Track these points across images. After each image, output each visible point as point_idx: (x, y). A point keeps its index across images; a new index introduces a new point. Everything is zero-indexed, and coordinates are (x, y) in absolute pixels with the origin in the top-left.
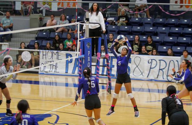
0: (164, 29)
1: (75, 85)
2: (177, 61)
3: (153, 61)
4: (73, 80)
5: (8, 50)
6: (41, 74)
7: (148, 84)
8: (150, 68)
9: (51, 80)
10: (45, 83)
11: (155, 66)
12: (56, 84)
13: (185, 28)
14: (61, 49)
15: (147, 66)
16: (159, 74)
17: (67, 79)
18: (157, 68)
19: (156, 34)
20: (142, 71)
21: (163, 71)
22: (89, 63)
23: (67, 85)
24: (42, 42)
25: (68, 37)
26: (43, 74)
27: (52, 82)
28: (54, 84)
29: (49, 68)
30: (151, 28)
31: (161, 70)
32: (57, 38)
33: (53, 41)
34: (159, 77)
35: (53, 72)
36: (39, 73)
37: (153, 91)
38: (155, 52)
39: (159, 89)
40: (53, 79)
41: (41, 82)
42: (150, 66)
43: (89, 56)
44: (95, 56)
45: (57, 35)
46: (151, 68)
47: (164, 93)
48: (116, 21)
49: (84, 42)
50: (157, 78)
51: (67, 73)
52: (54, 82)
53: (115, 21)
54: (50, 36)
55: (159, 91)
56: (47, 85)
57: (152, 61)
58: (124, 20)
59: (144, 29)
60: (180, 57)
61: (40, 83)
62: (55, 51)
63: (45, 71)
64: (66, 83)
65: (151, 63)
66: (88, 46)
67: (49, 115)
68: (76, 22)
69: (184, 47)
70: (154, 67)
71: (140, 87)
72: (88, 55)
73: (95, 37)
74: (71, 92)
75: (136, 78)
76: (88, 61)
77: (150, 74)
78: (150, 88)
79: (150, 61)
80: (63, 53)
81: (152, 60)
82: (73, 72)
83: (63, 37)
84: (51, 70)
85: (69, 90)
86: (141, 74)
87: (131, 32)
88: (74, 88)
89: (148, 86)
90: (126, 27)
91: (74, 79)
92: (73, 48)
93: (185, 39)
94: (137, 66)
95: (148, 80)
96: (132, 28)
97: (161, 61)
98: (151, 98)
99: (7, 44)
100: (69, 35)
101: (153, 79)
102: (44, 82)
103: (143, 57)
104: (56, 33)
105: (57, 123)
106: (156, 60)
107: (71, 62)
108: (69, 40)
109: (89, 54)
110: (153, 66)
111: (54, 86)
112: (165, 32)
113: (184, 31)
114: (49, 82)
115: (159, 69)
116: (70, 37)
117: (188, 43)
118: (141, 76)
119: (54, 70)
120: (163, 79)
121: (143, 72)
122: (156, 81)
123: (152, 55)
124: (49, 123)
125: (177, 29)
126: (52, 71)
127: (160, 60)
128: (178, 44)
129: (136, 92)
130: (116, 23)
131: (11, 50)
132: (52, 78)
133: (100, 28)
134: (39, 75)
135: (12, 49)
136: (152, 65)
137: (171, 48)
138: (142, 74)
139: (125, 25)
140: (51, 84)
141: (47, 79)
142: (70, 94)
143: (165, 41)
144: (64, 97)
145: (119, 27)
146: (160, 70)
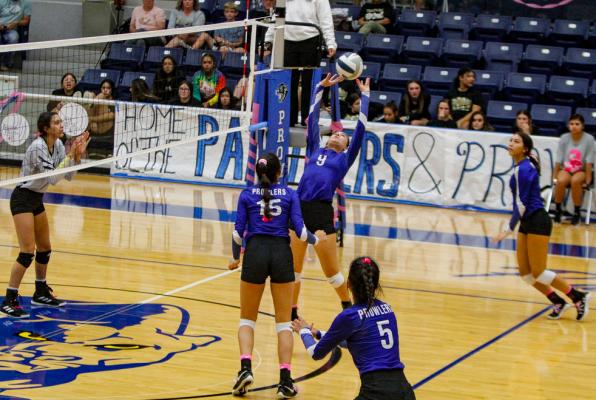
0: (505, 48)
1: (224, 216)
2: (548, 150)
3: (472, 147)
4: (219, 199)
5: (14, 99)
6: (117, 175)
7: (456, 220)
8: (461, 170)
9: (149, 195)
10: (129, 205)
11: (478, 163)
12: (164, 209)
13: (570, 50)
14: (182, 101)
15: (454, 162)
16: (492, 190)
17: (198, 194)
18: (486, 170)
19: (480, 64)
20: (437, 180)
21: (501, 179)
22: (281, 148)
23: (198, 213)
24: (122, 77)
25: (205, 66)
26: (124, 176)
27: (150, 201)
28: (158, 209)
29: (143, 159)
30: (465, 46)
31: (498, 175)
32: (168, 66)
33: (154, 75)
34: (488, 198)
35: (156, 173)
36: (112, 172)
37: (470, 240)
38: (480, 120)
39: (489, 235)
40: (155, 193)
41: (117, 201)
42: (462, 165)
43: (281, 127)
44: (299, 125)
45: (168, 57)
46: (464, 170)
47: (502, 251)
48: (354, 19)
49: (267, 81)
50: (484, 200)
51: (200, 175)
52: (158, 202)
53: (350, 19)
54: (148, 60)
55: (487, 243)
56: (134, 210)
57: (469, 149)
58: (379, 16)
59: (444, 46)
60: (557, 139)
61: (113, 204)
62: (164, 106)
63: (132, 167)
64: (195, 208)
65: (467, 153)
66: (280, 96)
67: (157, 309)
68: (246, 20)
69: (569, 109)
70: (474, 166)
71: (429, 229)
72: (280, 123)
73: (301, 69)
74: (210, 235)
75: (417, 200)
76: (279, 141)
77: (462, 188)
78: (460, 232)
79: (464, 147)
80: (189, 113)
81: (469, 144)
82: (221, 174)
83: (187, 63)
84: (150, 165)
85: (204, 231)
86: (433, 185)
87: (402, 53)
88: (222, 225)
89: (454, 225)
90: (387, 40)
91: (222, 194)
92: (222, 99)
93: (570, 83)
94: (422, 163)
95: (455, 208)
96: (405, 41)
97: (498, 149)
98: (461, 263)
99: (14, 81)
100: (207, 59)
101: (472, 203)
102: (125, 201)
103: (441, 134)
104: (168, 49)
105: (185, 333)
106: (481, 146)
107: (214, 143)
108: (208, 74)
109: (281, 118)
110: (471, 164)
111: (159, 216)
112: (507, 58)
113: (567, 59)
114: (142, 204)
115: (489, 173)
116: (210, 66)
117: (580, 95)
118: (435, 193)
119: (158, 165)
120: (504, 204)
121: (440, 182)
122: (479, 209)
123: (471, 128)
124: (159, 331)
125: (546, 51)
126: (152, 169)
127: (494, 146)
128: (551, 98)
129: (417, 242)
130: (355, 25)
131: (26, 100)
132: (151, 189)
133: (319, 40)
134: (112, 179)
135: (30, 95)
136: (469, 159)
137: (529, 109)
138: (436, 186)
139: (381, 33)
140: (147, 207)
141: (138, 193)
142: (207, 242)
143: (509, 86)
144: (189, 251)
145: (364, 37)
146: (495, 178)
